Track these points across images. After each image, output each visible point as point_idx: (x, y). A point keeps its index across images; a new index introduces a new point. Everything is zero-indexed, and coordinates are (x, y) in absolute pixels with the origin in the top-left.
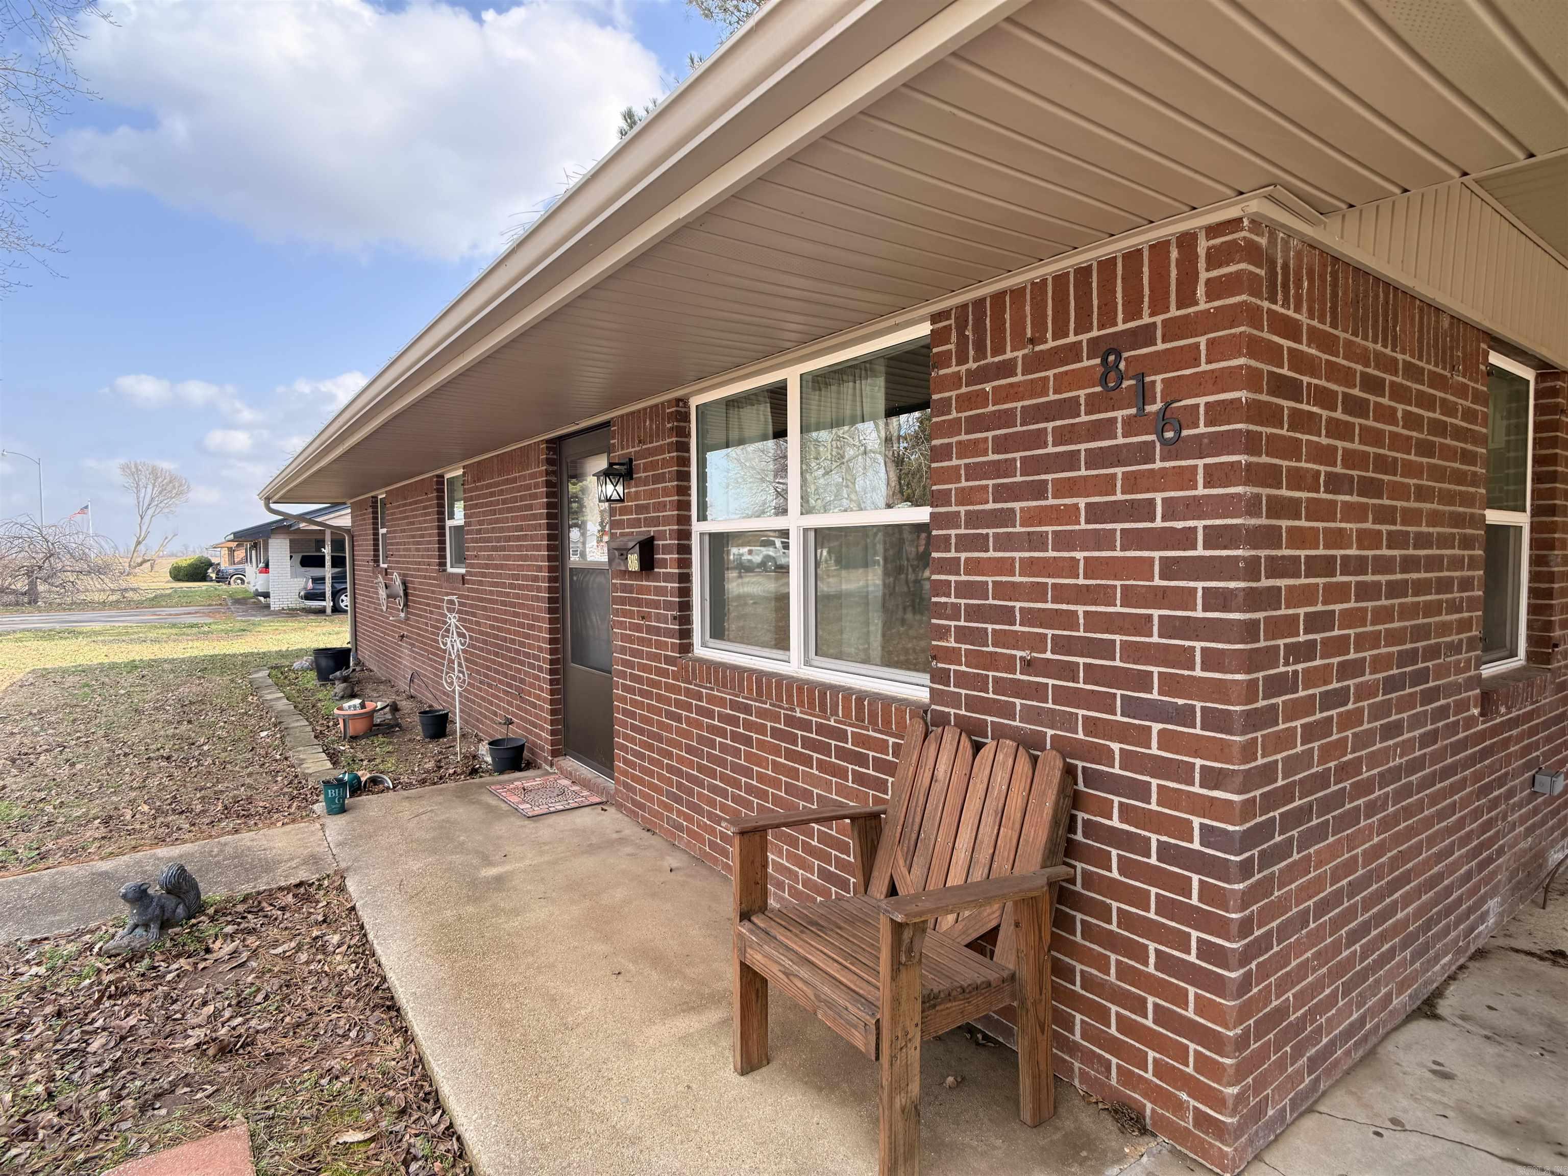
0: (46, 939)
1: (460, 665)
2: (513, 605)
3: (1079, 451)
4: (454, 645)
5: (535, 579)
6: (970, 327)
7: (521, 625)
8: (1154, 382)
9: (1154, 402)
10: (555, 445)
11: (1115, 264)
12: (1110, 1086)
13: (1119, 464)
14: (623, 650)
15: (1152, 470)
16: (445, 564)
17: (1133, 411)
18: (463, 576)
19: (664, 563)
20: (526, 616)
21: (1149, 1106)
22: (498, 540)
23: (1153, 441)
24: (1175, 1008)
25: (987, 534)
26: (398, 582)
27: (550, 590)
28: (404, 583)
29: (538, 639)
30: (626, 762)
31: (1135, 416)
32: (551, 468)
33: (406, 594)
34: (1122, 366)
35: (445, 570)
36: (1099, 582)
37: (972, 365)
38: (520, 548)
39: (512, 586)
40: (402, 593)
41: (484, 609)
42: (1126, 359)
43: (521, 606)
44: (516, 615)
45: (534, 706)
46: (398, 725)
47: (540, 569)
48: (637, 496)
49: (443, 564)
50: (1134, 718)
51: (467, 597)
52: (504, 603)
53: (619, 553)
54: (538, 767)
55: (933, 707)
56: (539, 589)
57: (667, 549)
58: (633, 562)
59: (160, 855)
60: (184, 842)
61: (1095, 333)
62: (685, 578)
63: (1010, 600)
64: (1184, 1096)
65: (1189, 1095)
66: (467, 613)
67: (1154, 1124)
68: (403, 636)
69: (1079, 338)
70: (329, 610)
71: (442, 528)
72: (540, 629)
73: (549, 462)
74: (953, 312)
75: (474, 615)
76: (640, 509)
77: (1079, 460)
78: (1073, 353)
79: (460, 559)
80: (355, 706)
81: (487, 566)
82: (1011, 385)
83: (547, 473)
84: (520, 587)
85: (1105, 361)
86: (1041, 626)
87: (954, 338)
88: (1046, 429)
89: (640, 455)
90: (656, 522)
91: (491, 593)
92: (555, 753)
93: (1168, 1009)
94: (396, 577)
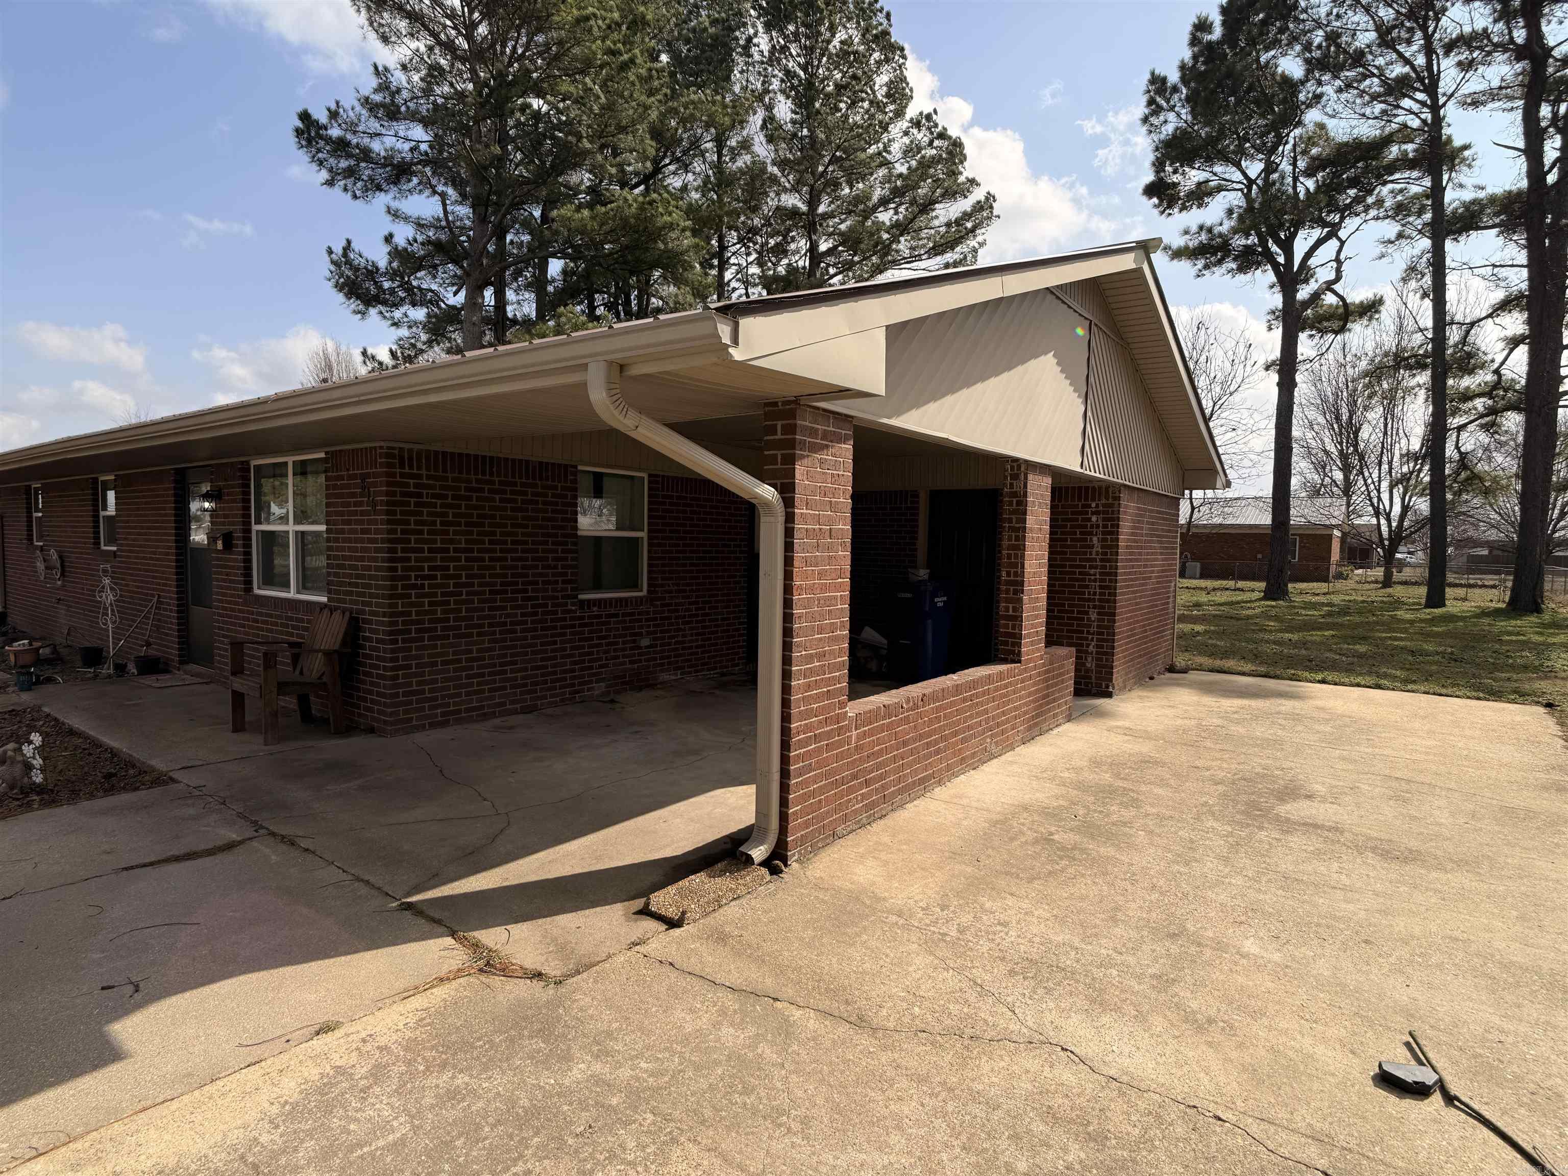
1: (113, 610)
2: (152, 571)
3: (358, 510)
4: (108, 597)
5: (167, 554)
6: (334, 460)
7: (159, 584)
8: (371, 491)
9: (371, 497)
10: (179, 473)
13: (365, 516)
14: (218, 594)
15: (371, 519)
16: (99, 543)
17: (367, 499)
18: (114, 552)
19: (237, 546)
20: (161, 578)
22: (142, 528)
25: (340, 537)
26: (55, 557)
27: (177, 561)
28: (61, 557)
29: (169, 592)
30: (220, 655)
31: (368, 501)
33: (63, 566)
35: (100, 548)
36: (363, 554)
37: (335, 474)
38: (156, 534)
39: (151, 559)
40: (58, 565)
41: (132, 575)
42: (367, 482)
43: (157, 571)
44: (154, 577)
45: (167, 635)
47: (170, 548)
48: (224, 509)
49: (97, 543)
51: (119, 567)
52: (147, 571)
53: (212, 539)
54: (169, 671)
55: (326, 604)
56: (170, 560)
57: (238, 538)
58: (220, 545)
61: (360, 471)
62: (248, 554)
63: (345, 561)
66: (118, 578)
68: (59, 600)
69: (357, 472)
71: (96, 517)
72: (170, 586)
73: (176, 481)
74: (330, 453)
75: (123, 579)
76: (226, 516)
77: (358, 513)
78: (356, 476)
79: (110, 541)
80: (23, 645)
81: (134, 546)
82: (344, 484)
83: (175, 488)
84: (158, 559)
85: (362, 481)
86: (352, 570)
87: (330, 462)
88: (351, 501)
89: (224, 488)
90: (233, 524)
91: (136, 563)
92: (182, 663)
94: (54, 555)
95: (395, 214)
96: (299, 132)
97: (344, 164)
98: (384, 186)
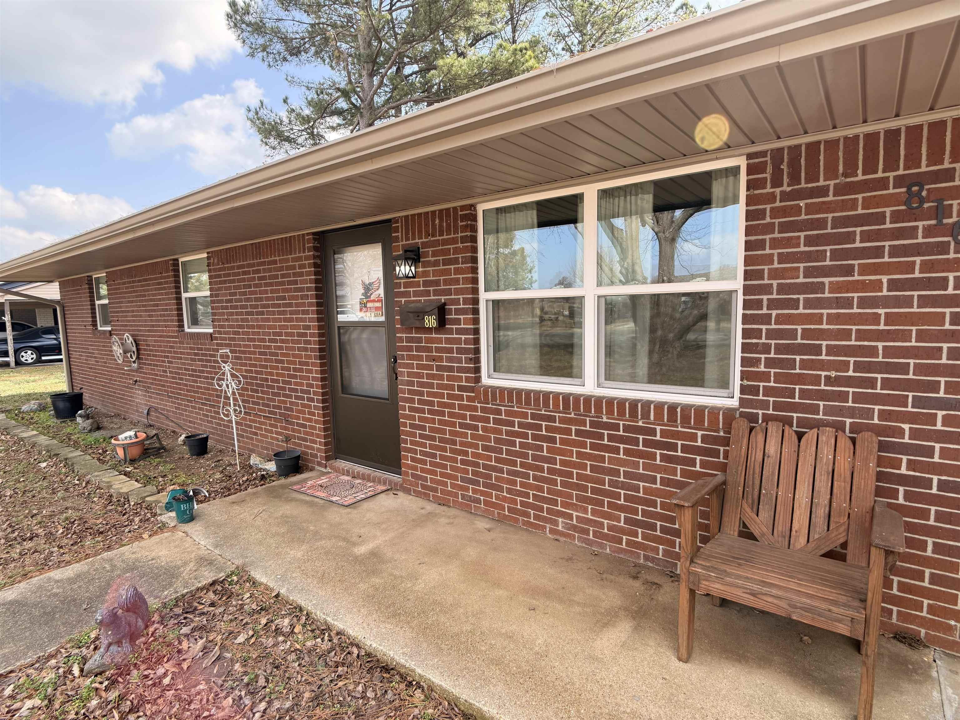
0: (11, 672)
2: (275, 354)
3: (884, 246)
4: (230, 385)
6: (785, 163)
7: (286, 369)
8: (951, 205)
9: (951, 217)
10: (320, 237)
11: (922, 129)
12: (892, 624)
13: (919, 254)
14: (410, 383)
15: (948, 259)
16: (183, 326)
17: (933, 222)
18: (211, 334)
19: (455, 321)
20: (291, 362)
21: (923, 631)
22: (254, 307)
23: (949, 242)
24: (947, 574)
25: (798, 299)
26: (130, 341)
27: (319, 343)
28: (136, 342)
30: (414, 460)
31: (935, 225)
32: (316, 254)
33: (138, 350)
34: (924, 193)
35: (183, 331)
36: (897, 327)
37: (786, 188)
39: (273, 341)
40: (134, 349)
42: (928, 190)
43: (285, 355)
44: (279, 361)
45: (304, 426)
46: (163, 448)
47: (308, 327)
48: (429, 274)
50: (923, 408)
52: (263, 354)
53: (414, 315)
54: (312, 469)
55: (741, 410)
57: (458, 312)
58: (431, 321)
59: (57, 578)
60: (68, 563)
61: (901, 172)
63: (818, 340)
64: (953, 623)
65: (956, 621)
67: (928, 641)
68: (136, 381)
69: (887, 174)
70: (13, 364)
73: (315, 249)
74: (769, 153)
77: (884, 252)
78: (883, 183)
80: (130, 437)
81: (240, 327)
82: (823, 203)
85: (909, 189)
86: (846, 356)
87: (769, 169)
88: (855, 231)
89: (425, 245)
90: (447, 292)
91: (247, 346)
92: (329, 458)
93: (942, 575)
95: (291, 81)
96: (229, 16)
97: (261, 41)
98: (289, 57)
